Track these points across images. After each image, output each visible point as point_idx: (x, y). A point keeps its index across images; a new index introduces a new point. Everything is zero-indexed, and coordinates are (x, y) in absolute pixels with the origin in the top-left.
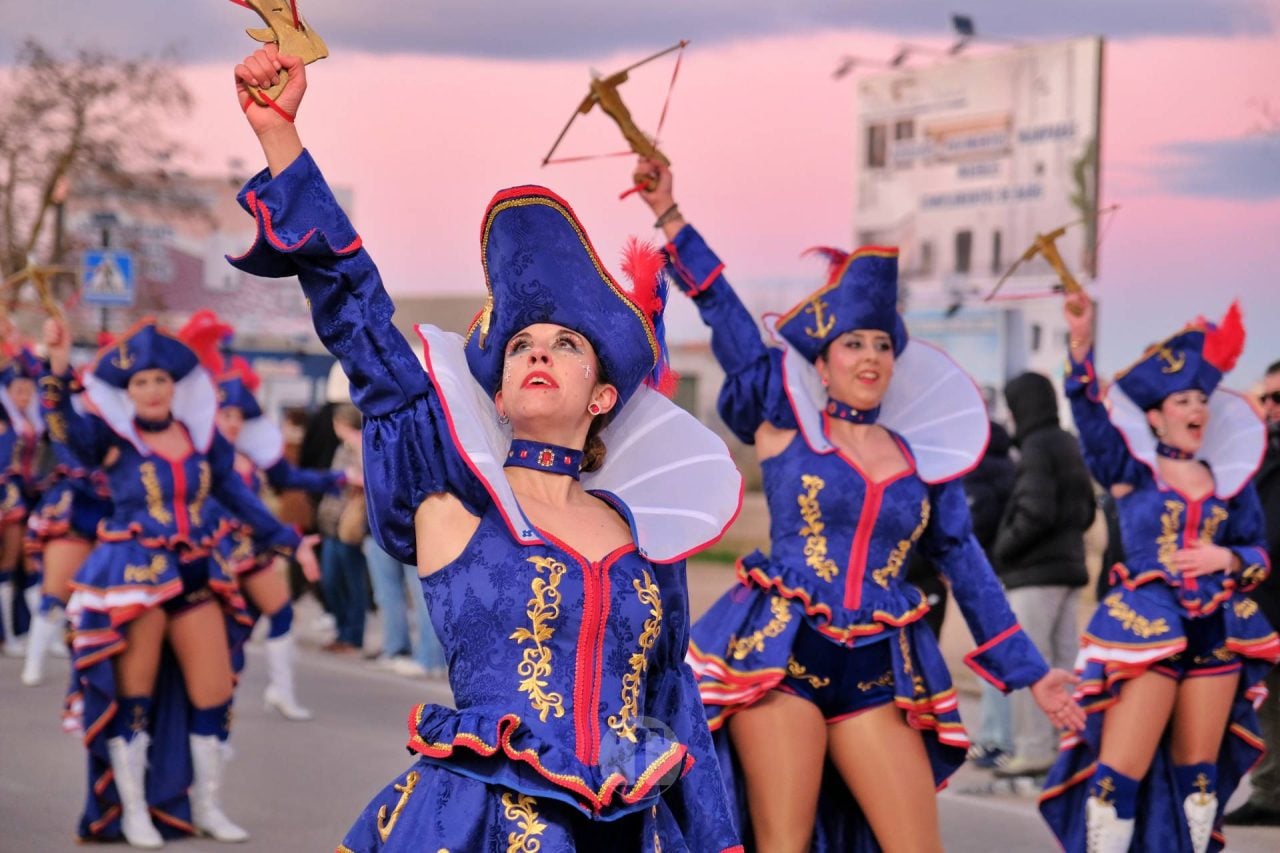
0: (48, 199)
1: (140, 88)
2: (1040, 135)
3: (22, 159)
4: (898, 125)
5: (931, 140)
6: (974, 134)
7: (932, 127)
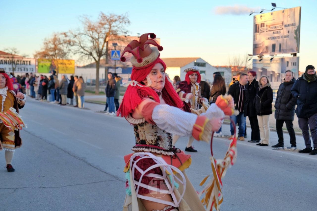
0: (105, 41)
1: (121, 21)
2: (288, 25)
3: (100, 34)
4: (261, 24)
5: (268, 27)
6: (276, 26)
7: (268, 25)
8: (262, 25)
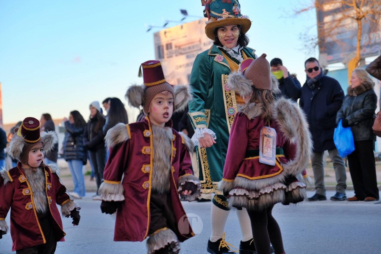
4: (167, 45)
5: (177, 49)
6: (190, 45)
7: (177, 45)
8: (169, 46)
